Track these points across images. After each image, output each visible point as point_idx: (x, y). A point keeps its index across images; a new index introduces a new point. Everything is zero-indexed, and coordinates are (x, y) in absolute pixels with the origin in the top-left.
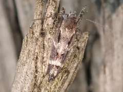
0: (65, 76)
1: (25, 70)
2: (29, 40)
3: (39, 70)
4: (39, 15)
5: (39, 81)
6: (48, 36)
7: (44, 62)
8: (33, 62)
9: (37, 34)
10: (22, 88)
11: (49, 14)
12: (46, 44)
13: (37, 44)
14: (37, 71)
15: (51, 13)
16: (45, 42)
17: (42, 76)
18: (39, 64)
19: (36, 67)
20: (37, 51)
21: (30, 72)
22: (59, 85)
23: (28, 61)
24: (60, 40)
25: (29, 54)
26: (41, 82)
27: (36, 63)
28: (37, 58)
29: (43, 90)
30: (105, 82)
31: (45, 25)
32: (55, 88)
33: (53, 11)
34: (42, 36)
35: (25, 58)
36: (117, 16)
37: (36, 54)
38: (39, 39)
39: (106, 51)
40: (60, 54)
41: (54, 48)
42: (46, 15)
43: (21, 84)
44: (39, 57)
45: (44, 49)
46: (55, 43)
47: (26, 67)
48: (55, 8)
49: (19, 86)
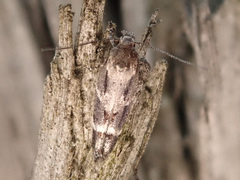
0: (126, 146)
1: (54, 136)
2: (54, 83)
3: (78, 136)
4: (67, 39)
5: (80, 156)
6: (89, 75)
7: (86, 122)
8: (66, 122)
9: (67, 73)
10: (52, 169)
11: (87, 36)
12: (86, 89)
13: (69, 91)
14: (74, 139)
15: (89, 33)
16: (84, 86)
17: (85, 147)
18: (77, 126)
19: (72, 131)
20: (70, 103)
21: (63, 140)
22: (118, 163)
23: (57, 120)
24: (108, 88)
25: (56, 108)
26: (84, 159)
27: (72, 124)
28: (72, 115)
29: (88, 173)
30: (210, 138)
31: (81, 56)
32: (111, 168)
33: (92, 30)
34: (76, 77)
35: (51, 115)
36: (223, 16)
37: (69, 109)
38: (72, 82)
39: (207, 82)
40: (110, 113)
41: (98, 101)
42: (81, 38)
43: (49, 160)
44: (75, 114)
45: (82, 99)
46: (99, 92)
47: (55, 130)
48: (96, 23)
49: (46, 164)
